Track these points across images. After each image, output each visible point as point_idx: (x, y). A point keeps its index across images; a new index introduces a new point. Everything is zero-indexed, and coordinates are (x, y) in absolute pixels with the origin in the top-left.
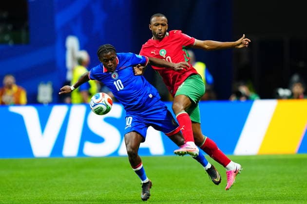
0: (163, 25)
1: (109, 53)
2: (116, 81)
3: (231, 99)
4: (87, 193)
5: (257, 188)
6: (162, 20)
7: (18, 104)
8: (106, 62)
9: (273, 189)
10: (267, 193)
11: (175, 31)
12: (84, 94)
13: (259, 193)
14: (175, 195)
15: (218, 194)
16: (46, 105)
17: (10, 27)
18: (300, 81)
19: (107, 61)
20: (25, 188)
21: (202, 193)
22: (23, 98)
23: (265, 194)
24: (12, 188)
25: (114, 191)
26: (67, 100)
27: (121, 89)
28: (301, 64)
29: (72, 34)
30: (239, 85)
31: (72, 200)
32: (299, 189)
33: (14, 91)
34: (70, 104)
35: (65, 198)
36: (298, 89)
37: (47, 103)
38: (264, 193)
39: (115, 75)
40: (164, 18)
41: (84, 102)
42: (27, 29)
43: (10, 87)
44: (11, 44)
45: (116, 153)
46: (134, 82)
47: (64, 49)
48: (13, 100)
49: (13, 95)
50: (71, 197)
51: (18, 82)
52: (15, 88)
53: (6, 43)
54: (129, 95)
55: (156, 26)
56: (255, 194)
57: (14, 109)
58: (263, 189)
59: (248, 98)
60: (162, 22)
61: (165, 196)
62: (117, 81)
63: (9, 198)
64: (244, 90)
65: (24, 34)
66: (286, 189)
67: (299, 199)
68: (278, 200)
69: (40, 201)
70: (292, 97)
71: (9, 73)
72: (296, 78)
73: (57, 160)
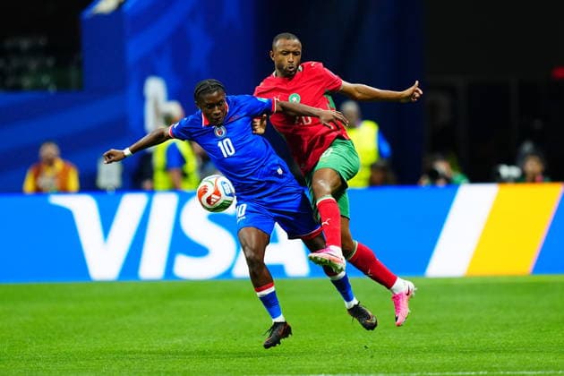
0: (295, 53)
1: (215, 94)
2: (222, 140)
3: (421, 183)
4: (180, 340)
5: (465, 332)
6: (295, 46)
7: (64, 190)
8: (209, 108)
9: (491, 335)
10: (482, 340)
11: (313, 64)
12: (175, 174)
13: (468, 341)
14: (327, 344)
15: (399, 343)
16: (110, 193)
17: (50, 62)
18: (535, 153)
19: (212, 106)
20: (76, 333)
21: (372, 342)
22: (73, 182)
23: (478, 343)
24: (54, 333)
25: (225, 338)
26: (147, 184)
27: (230, 154)
28: (538, 124)
29: (154, 72)
30: (435, 160)
31: (154, 353)
32: (534, 334)
33: (58, 169)
34: (152, 192)
35: (143, 350)
36: (533, 165)
37: (112, 190)
38: (476, 341)
39: (220, 131)
40: (296, 41)
41: (174, 188)
42: (80, 65)
43: (51, 163)
44: (52, 89)
45: (228, 274)
46: (252, 144)
47: (142, 99)
48: (55, 185)
49: (57, 176)
50: (152, 347)
51: (65, 154)
52: (59, 165)
53: (44, 88)
54: (244, 165)
55: (285, 54)
56: (461, 342)
57: (58, 200)
58: (475, 334)
59: (450, 183)
60: (294, 49)
61: (310, 345)
62: (225, 141)
63: (50, 350)
64: (442, 167)
65: (73, 74)
66: (513, 335)
67: (534, 352)
68: (499, 352)
69: (102, 353)
70: (522, 179)
71: (49, 140)
72: (527, 147)
73: (130, 284)
